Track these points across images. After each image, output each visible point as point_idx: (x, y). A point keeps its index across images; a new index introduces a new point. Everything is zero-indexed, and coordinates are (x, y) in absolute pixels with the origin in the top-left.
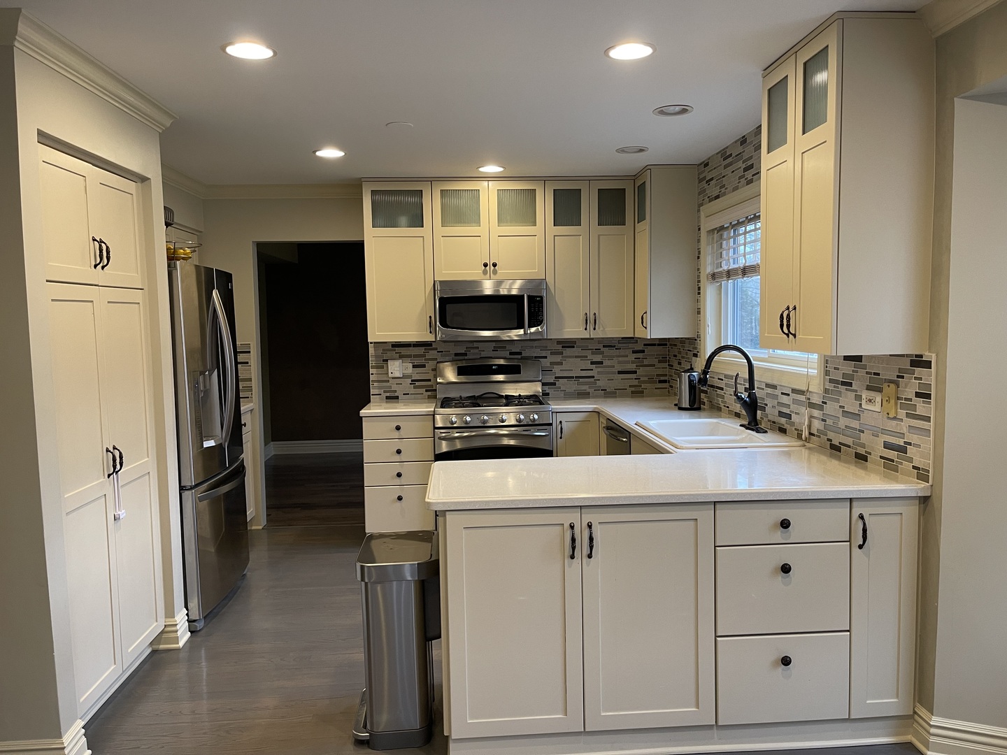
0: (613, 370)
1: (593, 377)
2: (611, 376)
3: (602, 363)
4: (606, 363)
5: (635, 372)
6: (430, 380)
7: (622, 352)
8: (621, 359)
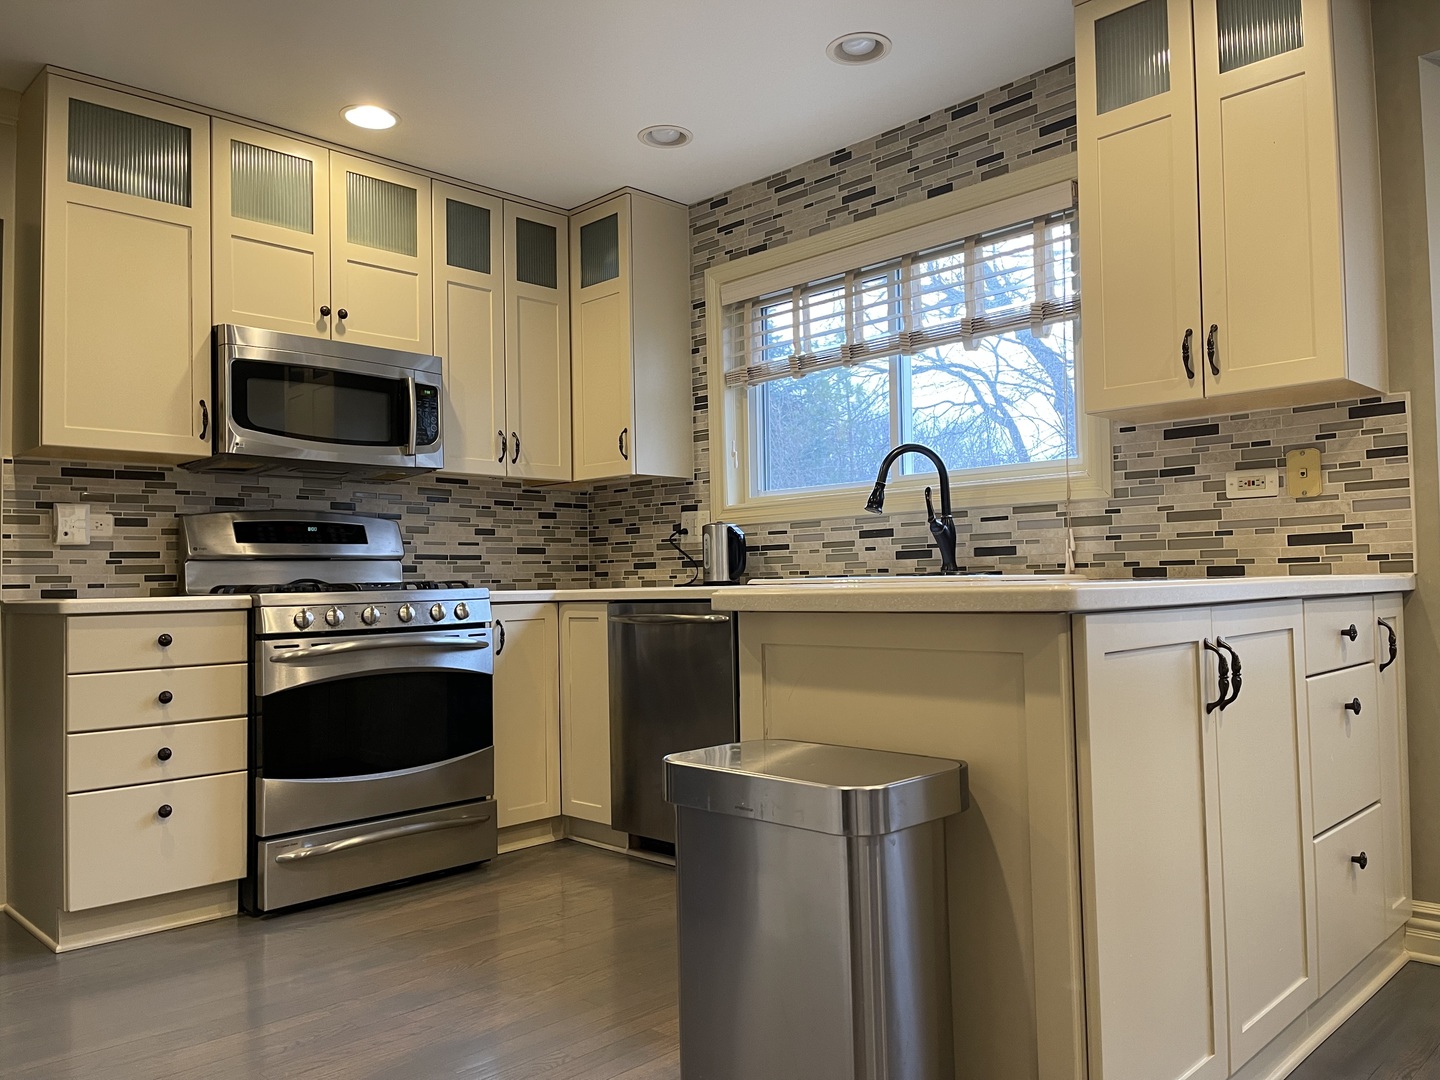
0: (510, 545)
1: (479, 558)
2: (507, 557)
3: (492, 532)
4: (500, 532)
5: (542, 551)
6: (156, 555)
7: (523, 515)
8: (522, 527)
